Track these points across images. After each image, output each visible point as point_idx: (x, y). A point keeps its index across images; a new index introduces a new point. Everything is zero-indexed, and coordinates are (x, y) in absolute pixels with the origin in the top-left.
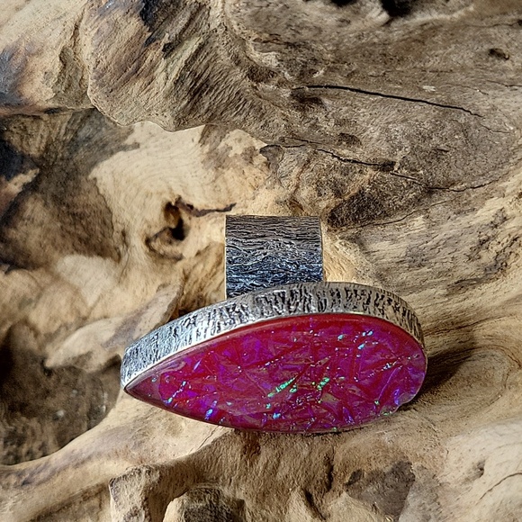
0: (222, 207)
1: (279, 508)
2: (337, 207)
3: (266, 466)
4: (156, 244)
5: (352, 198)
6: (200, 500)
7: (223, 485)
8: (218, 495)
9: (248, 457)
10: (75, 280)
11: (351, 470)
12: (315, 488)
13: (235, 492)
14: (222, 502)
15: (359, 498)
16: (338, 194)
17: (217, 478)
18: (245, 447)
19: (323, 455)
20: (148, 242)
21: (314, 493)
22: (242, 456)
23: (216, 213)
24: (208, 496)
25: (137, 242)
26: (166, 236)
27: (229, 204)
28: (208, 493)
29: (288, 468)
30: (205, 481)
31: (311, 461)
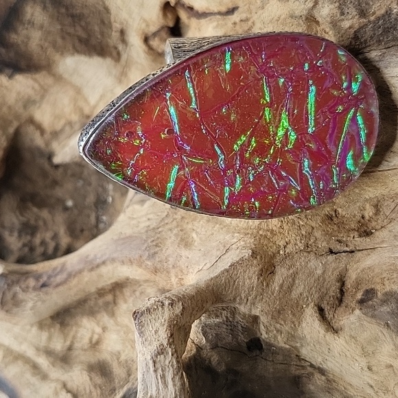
0: (224, 9)
1: (293, 322)
2: (361, 28)
3: (281, 286)
4: (155, 43)
5: (378, 19)
6: (217, 316)
7: (240, 304)
8: (234, 312)
9: (264, 279)
10: (76, 80)
11: (365, 287)
12: (328, 303)
13: (251, 309)
14: (238, 318)
15: (373, 316)
16: (363, 13)
17: (235, 299)
18: (262, 270)
19: (336, 273)
20: (146, 40)
21: (326, 308)
22: (258, 278)
23: (218, 17)
24: (224, 313)
26: (164, 34)
27: (231, 6)
28: (224, 310)
29: (303, 286)
30: (223, 302)
31: (324, 280)
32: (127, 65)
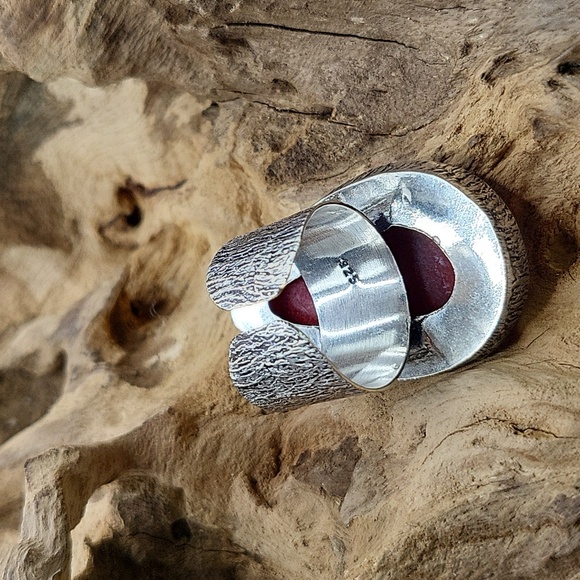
0: (172, 183)
1: (221, 496)
2: (274, 161)
3: (204, 449)
4: (109, 233)
5: (290, 150)
6: (134, 489)
7: (157, 471)
8: (153, 484)
9: (183, 439)
10: (22, 274)
11: (301, 451)
12: (261, 473)
13: (171, 479)
14: (158, 492)
15: (306, 480)
16: (276, 148)
17: (150, 464)
18: (180, 428)
19: (269, 436)
20: (101, 230)
21: (259, 479)
22: (176, 438)
23: (167, 192)
24: (142, 485)
25: (89, 232)
26: (120, 223)
27: (180, 180)
28: (141, 481)
29: (230, 451)
30: (136, 467)
31: (255, 443)
32: (80, 258)
